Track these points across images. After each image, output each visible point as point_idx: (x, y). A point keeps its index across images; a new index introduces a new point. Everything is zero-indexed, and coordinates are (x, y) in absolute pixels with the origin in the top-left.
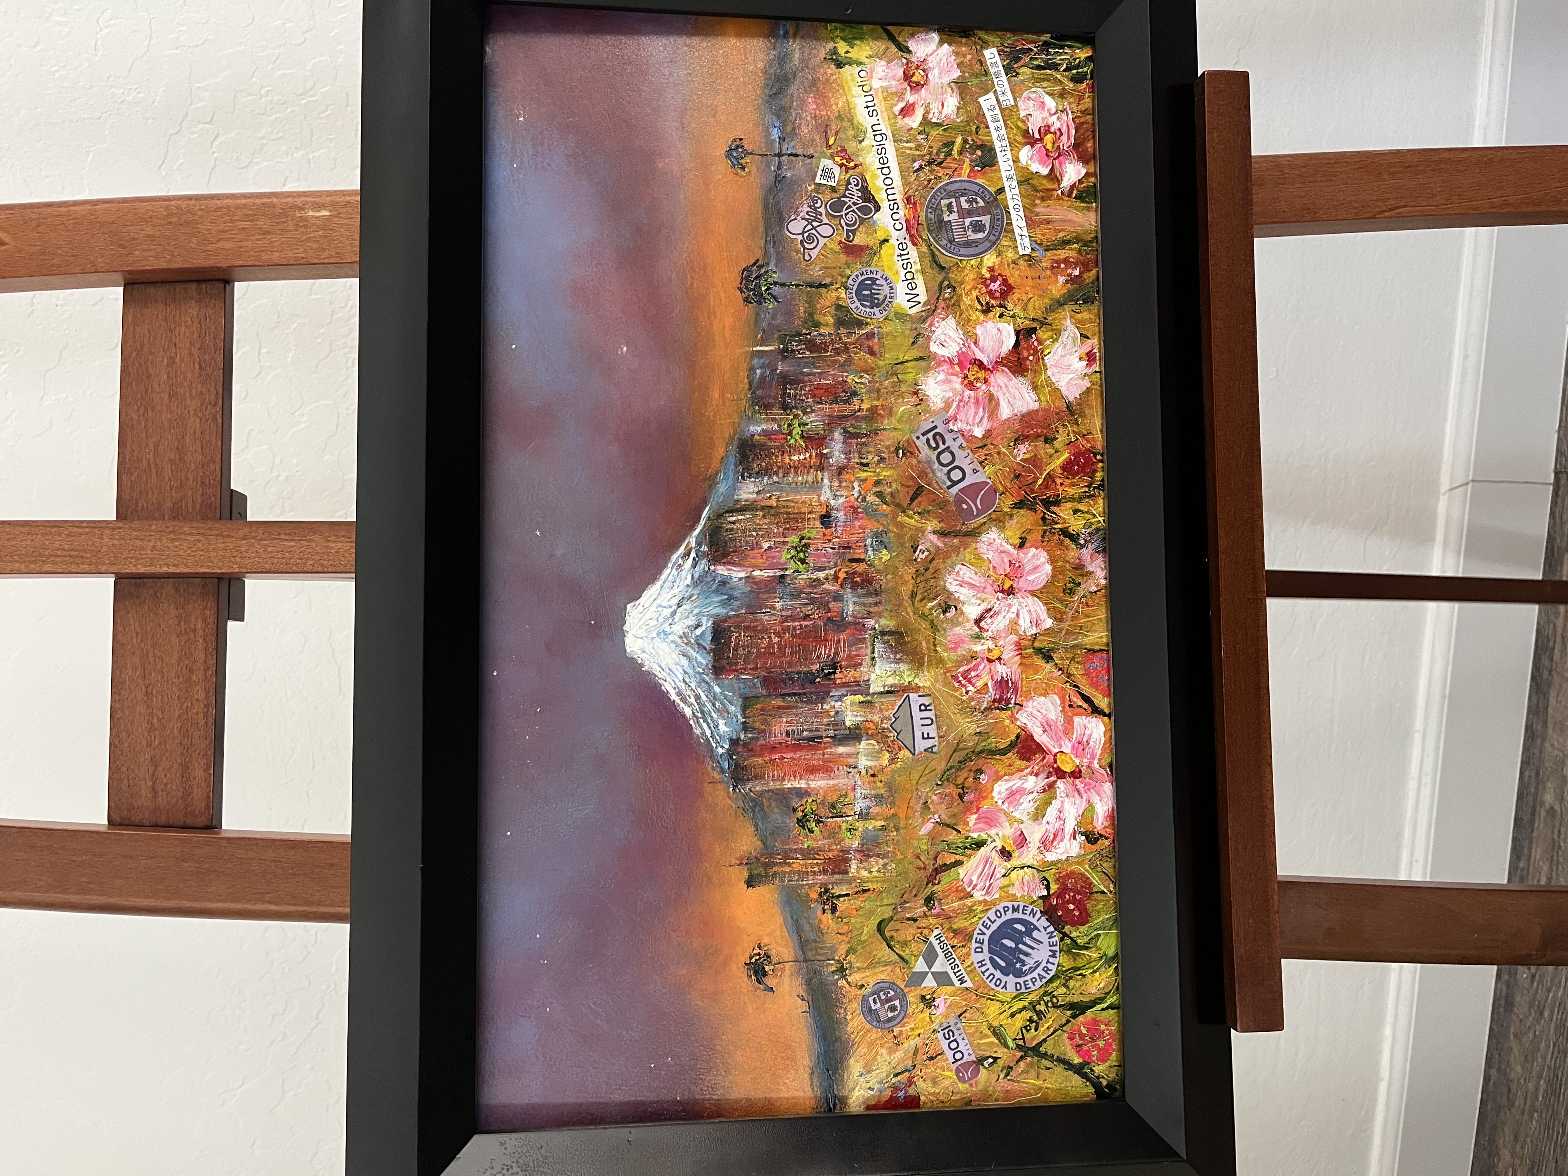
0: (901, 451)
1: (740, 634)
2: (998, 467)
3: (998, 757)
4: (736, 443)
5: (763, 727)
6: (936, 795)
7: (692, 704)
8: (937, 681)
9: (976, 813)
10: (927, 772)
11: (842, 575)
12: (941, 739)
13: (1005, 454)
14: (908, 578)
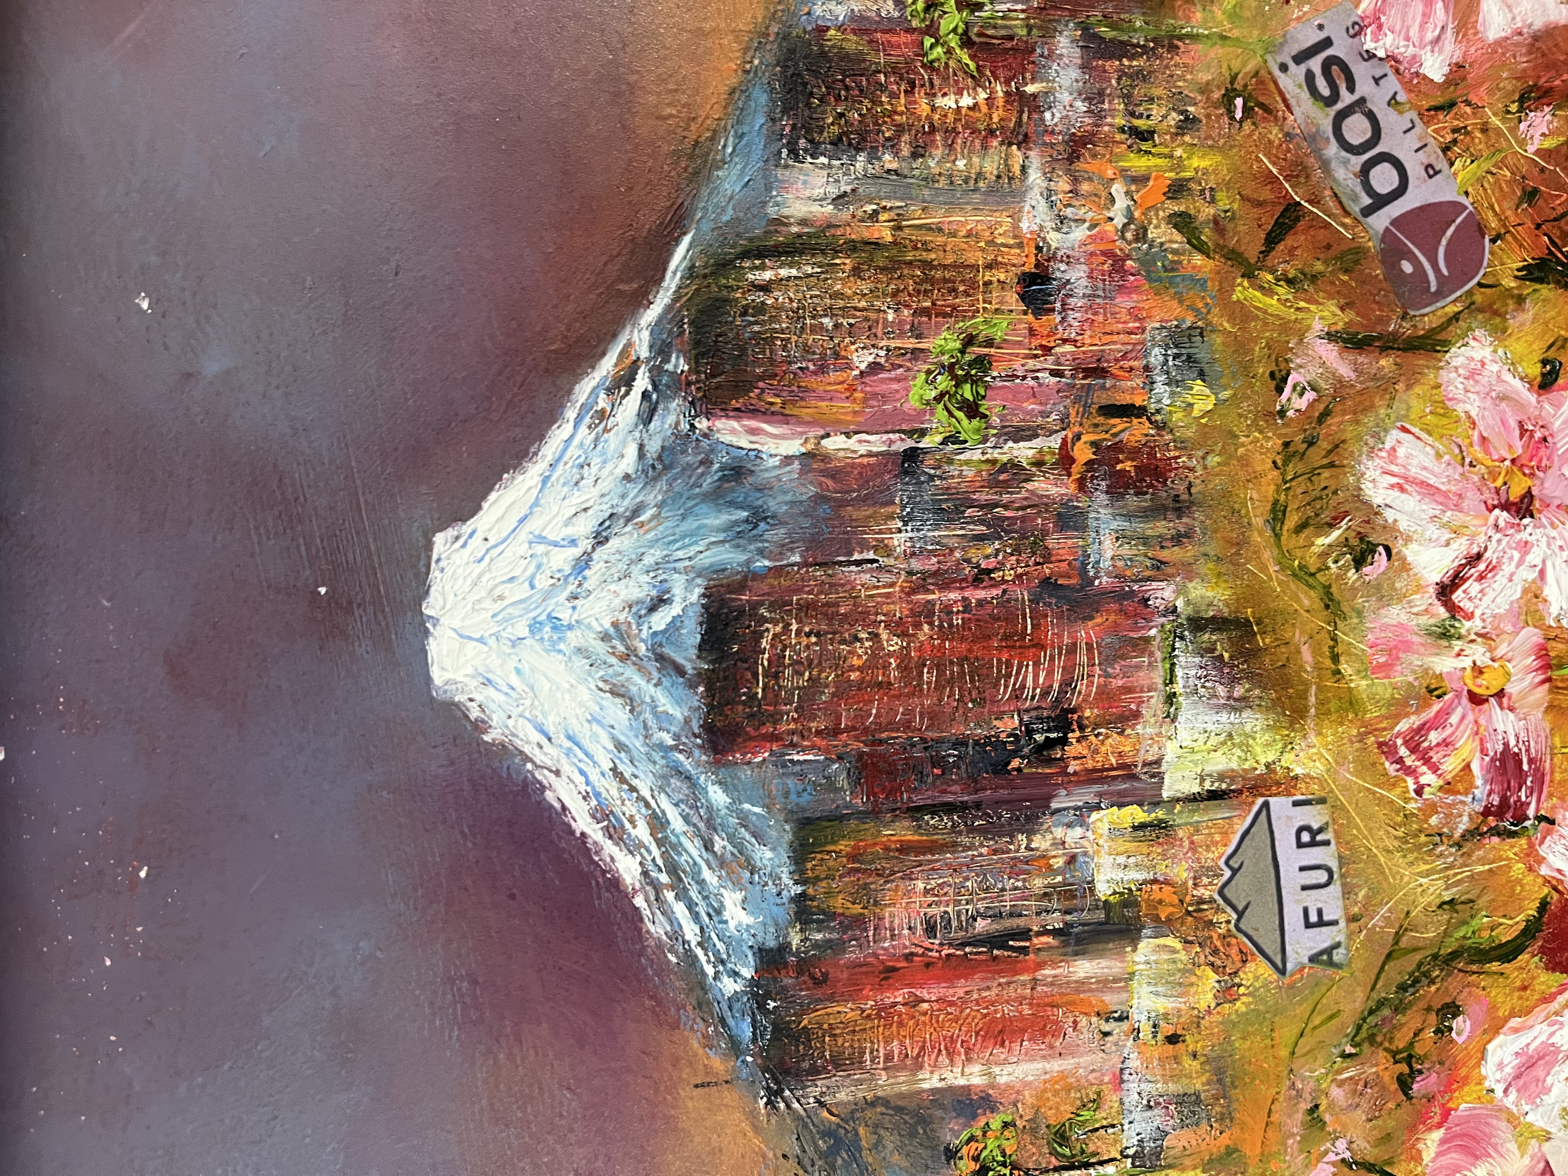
0: (1239, 102)
1: (787, 625)
2: (1485, 166)
3: (1495, 966)
4: (772, 49)
5: (857, 909)
6: (1341, 1084)
7: (641, 845)
8: (1340, 759)
9: (1439, 1126)
10: (1317, 1021)
11: (1083, 453)
12: (1354, 926)
13: (1499, 133)
14: (1262, 463)
